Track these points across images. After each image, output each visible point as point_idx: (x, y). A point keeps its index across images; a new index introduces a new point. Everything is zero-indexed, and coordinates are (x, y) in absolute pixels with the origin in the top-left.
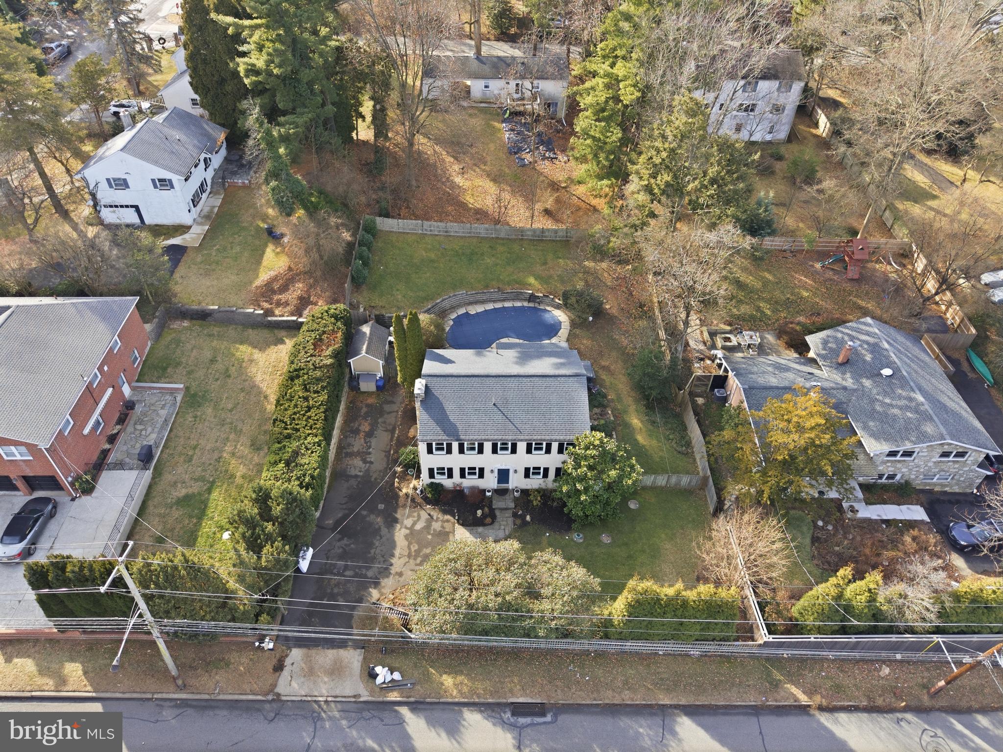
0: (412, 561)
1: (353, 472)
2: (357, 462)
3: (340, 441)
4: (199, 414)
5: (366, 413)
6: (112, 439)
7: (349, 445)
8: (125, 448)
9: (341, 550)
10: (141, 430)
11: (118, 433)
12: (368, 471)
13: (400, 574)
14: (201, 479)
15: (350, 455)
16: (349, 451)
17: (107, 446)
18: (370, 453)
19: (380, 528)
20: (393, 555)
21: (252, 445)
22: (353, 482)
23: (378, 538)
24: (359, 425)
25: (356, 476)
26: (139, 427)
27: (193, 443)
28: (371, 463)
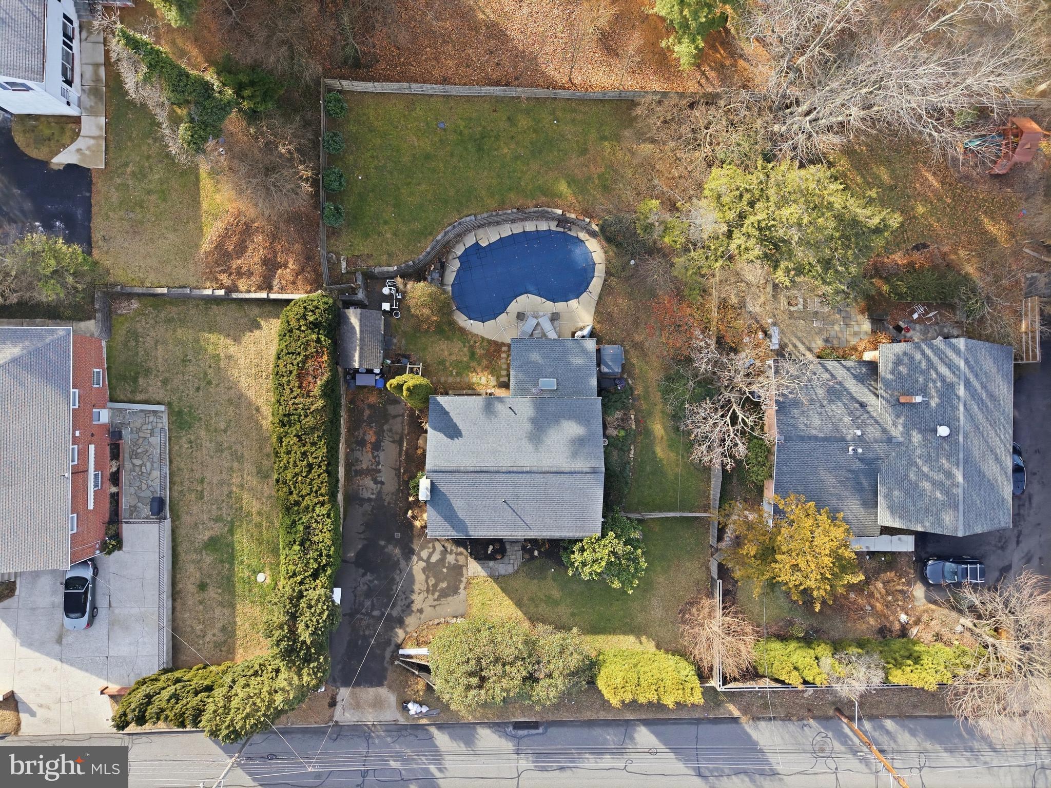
0: (430, 596)
1: (366, 495)
2: (368, 482)
3: (347, 455)
4: (192, 438)
5: (370, 416)
6: (115, 479)
7: (357, 460)
8: (132, 490)
9: (366, 587)
10: (141, 466)
11: (118, 469)
12: (380, 493)
13: (421, 611)
14: (219, 519)
15: (360, 473)
16: (358, 468)
17: (114, 489)
18: (379, 471)
19: (398, 561)
20: (413, 591)
21: (258, 473)
22: (367, 507)
23: (398, 572)
24: (364, 434)
25: (369, 500)
26: (138, 462)
27: (198, 475)
28: (382, 483)
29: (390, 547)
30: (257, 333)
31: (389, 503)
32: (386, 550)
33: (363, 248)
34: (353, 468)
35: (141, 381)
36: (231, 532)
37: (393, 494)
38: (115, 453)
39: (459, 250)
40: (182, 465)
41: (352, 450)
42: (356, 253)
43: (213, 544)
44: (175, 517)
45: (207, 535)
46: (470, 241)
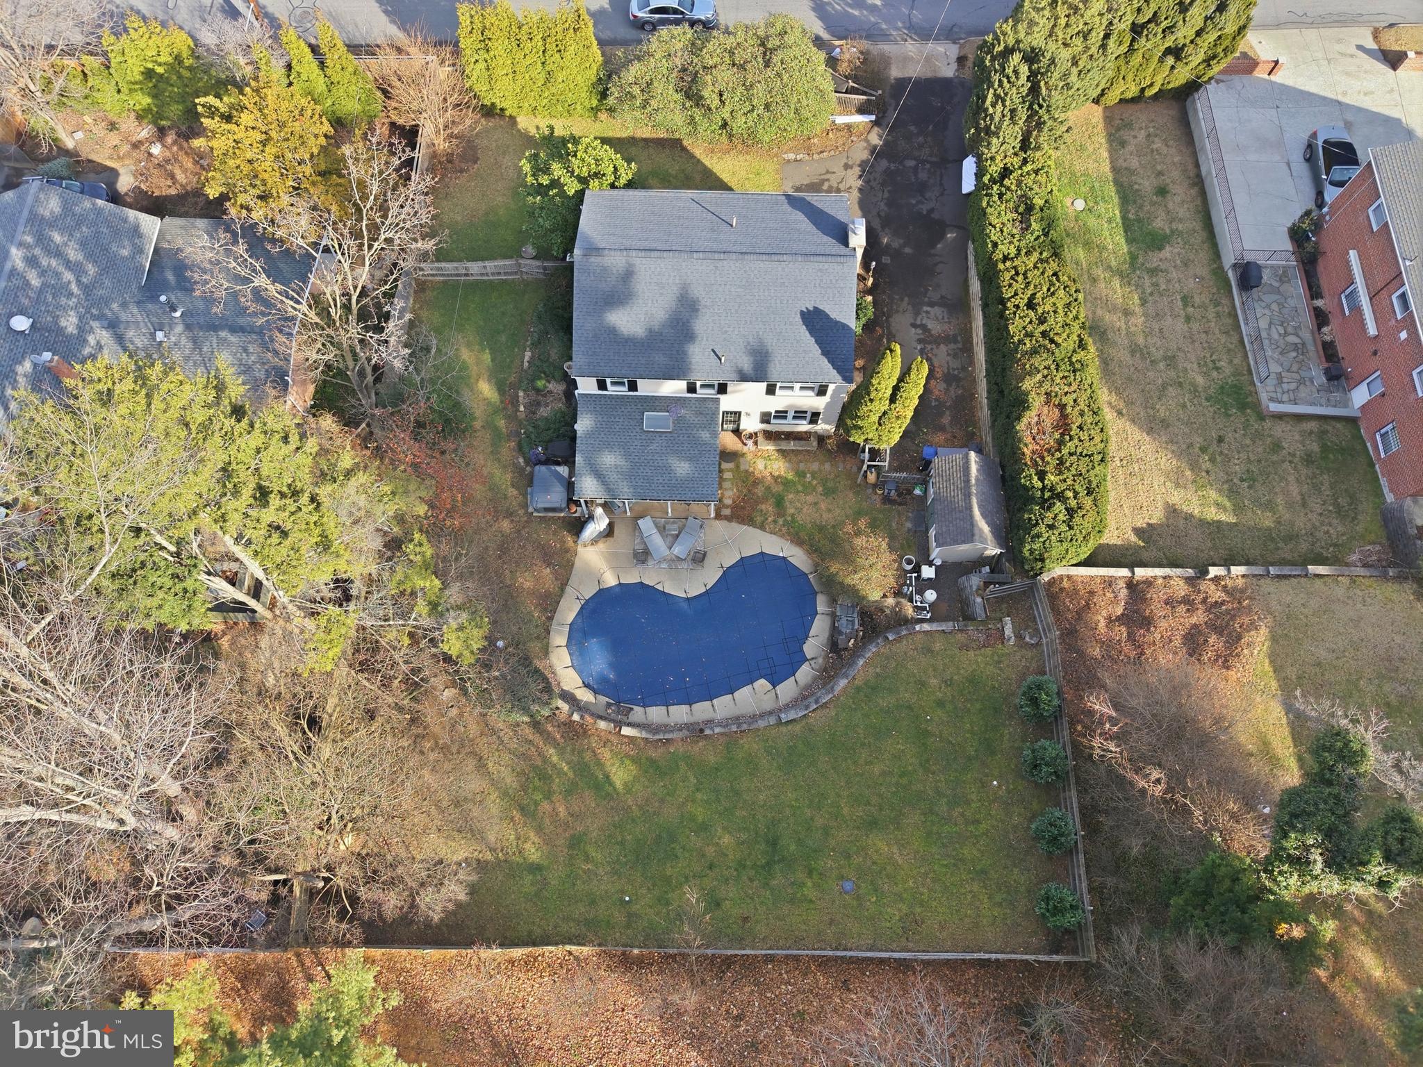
1: (937, 311)
2: (935, 327)
5: (941, 415)
6: (1321, 318)
7: (955, 356)
8: (1292, 302)
10: (1286, 334)
15: (947, 339)
16: (952, 346)
17: (1319, 303)
18: (920, 341)
22: (934, 295)
23: (883, 214)
24: (947, 390)
25: (932, 305)
29: (895, 245)
30: (1140, 523)
31: (902, 300)
32: (901, 241)
33: (977, 661)
34: (960, 346)
35: (1315, 447)
36: (1133, 257)
37: (897, 312)
38: (1329, 351)
39: (805, 673)
40: (1223, 339)
41: (964, 369)
42: (988, 651)
43: (1157, 242)
44: (1219, 273)
45: (1167, 252)
46: (787, 689)
